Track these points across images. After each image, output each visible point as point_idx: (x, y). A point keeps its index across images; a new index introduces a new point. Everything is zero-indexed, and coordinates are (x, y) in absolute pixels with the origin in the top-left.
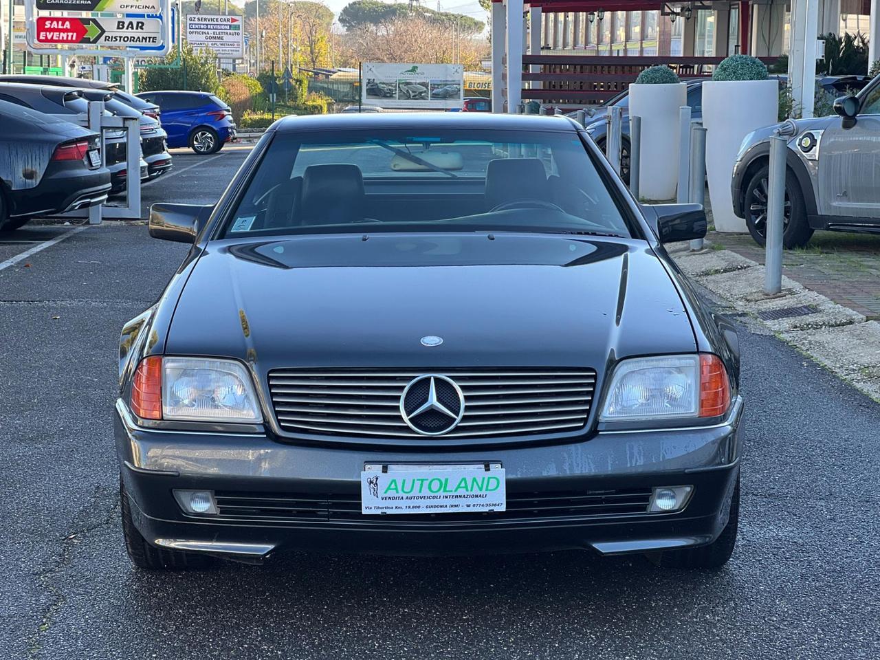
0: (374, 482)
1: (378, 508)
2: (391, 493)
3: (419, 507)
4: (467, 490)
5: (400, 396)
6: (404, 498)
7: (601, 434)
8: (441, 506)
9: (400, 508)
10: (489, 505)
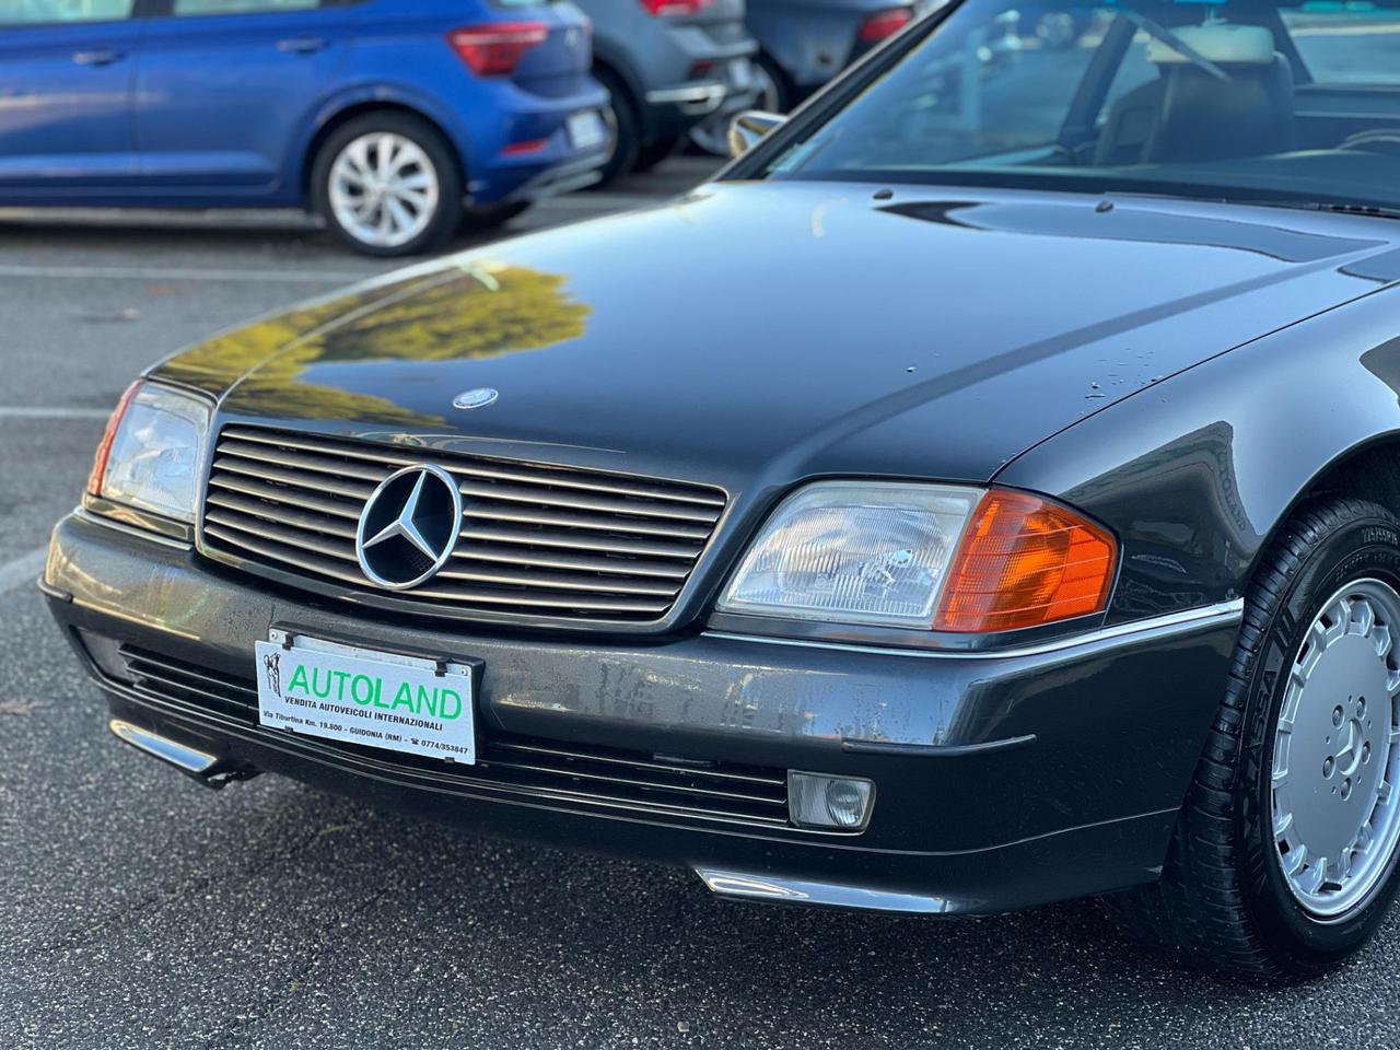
0: (274, 664)
1: (282, 717)
2: (298, 693)
3: (339, 728)
4: (412, 710)
5: (365, 501)
6: (318, 705)
7: (704, 637)
8: (373, 734)
9: (312, 723)
10: (445, 747)
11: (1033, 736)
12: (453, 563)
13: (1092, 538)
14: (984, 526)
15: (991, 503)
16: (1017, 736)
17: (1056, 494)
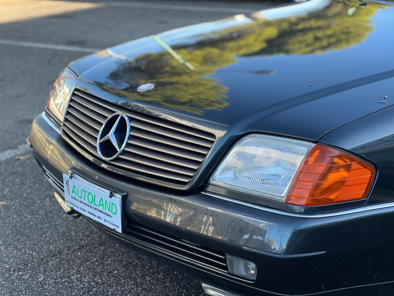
0: (68, 183)
1: (71, 203)
2: (74, 195)
3: (85, 210)
4: (104, 209)
6: (79, 201)
7: (202, 194)
8: (94, 215)
9: (78, 207)
10: (113, 224)
11: (325, 252)
12: (124, 152)
13: (362, 167)
14: (312, 160)
15: (315, 150)
16: (316, 251)
17: (347, 149)
